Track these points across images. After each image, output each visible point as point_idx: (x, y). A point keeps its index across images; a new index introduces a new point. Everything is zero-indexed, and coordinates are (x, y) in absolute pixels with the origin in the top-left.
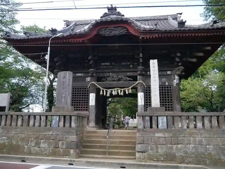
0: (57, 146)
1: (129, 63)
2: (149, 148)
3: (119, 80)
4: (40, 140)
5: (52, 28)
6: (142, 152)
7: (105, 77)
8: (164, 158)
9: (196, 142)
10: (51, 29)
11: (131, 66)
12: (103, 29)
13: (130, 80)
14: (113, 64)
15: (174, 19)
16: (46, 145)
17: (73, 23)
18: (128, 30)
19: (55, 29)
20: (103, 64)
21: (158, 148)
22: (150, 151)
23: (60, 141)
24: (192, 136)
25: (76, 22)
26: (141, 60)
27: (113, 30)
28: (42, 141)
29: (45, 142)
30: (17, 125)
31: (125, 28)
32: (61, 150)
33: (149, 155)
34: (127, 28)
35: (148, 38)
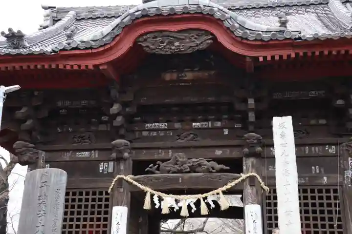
1: (219, 124)
3: (193, 170)
5: (10, 30)
7: (154, 162)
10: (7, 32)
11: (226, 132)
12: (148, 35)
13: (222, 171)
14: (177, 125)
18: (215, 39)
19: (19, 32)
20: (149, 126)
25: (78, 11)
26: (252, 117)
27: (176, 39)
31: (207, 33)
34: (212, 34)
35: (269, 58)
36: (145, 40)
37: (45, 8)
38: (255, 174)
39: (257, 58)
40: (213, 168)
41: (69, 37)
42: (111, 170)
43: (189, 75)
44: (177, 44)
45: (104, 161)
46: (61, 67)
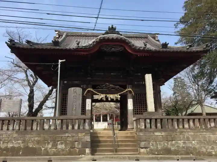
0: (74, 147)
1: (119, 74)
2: (151, 144)
4: (57, 142)
6: (146, 148)
8: (163, 152)
9: (185, 139)
11: (122, 77)
12: (104, 45)
14: (106, 74)
15: (153, 38)
16: (63, 146)
17: (65, 34)
18: (125, 48)
20: (97, 74)
21: (157, 144)
22: (152, 147)
23: (76, 141)
24: (182, 134)
25: (67, 33)
27: (113, 48)
28: (59, 142)
29: (62, 143)
30: (32, 129)
32: (77, 150)
33: (151, 150)
34: (124, 47)
35: (141, 55)
36: (103, 47)
37: (56, 31)
38: (131, 90)
39: (138, 55)
40: (118, 89)
41: (78, 44)
42: (85, 87)
43: (112, 58)
44: (113, 49)
45: (82, 85)
46: (73, 54)
